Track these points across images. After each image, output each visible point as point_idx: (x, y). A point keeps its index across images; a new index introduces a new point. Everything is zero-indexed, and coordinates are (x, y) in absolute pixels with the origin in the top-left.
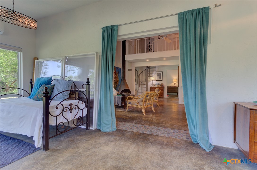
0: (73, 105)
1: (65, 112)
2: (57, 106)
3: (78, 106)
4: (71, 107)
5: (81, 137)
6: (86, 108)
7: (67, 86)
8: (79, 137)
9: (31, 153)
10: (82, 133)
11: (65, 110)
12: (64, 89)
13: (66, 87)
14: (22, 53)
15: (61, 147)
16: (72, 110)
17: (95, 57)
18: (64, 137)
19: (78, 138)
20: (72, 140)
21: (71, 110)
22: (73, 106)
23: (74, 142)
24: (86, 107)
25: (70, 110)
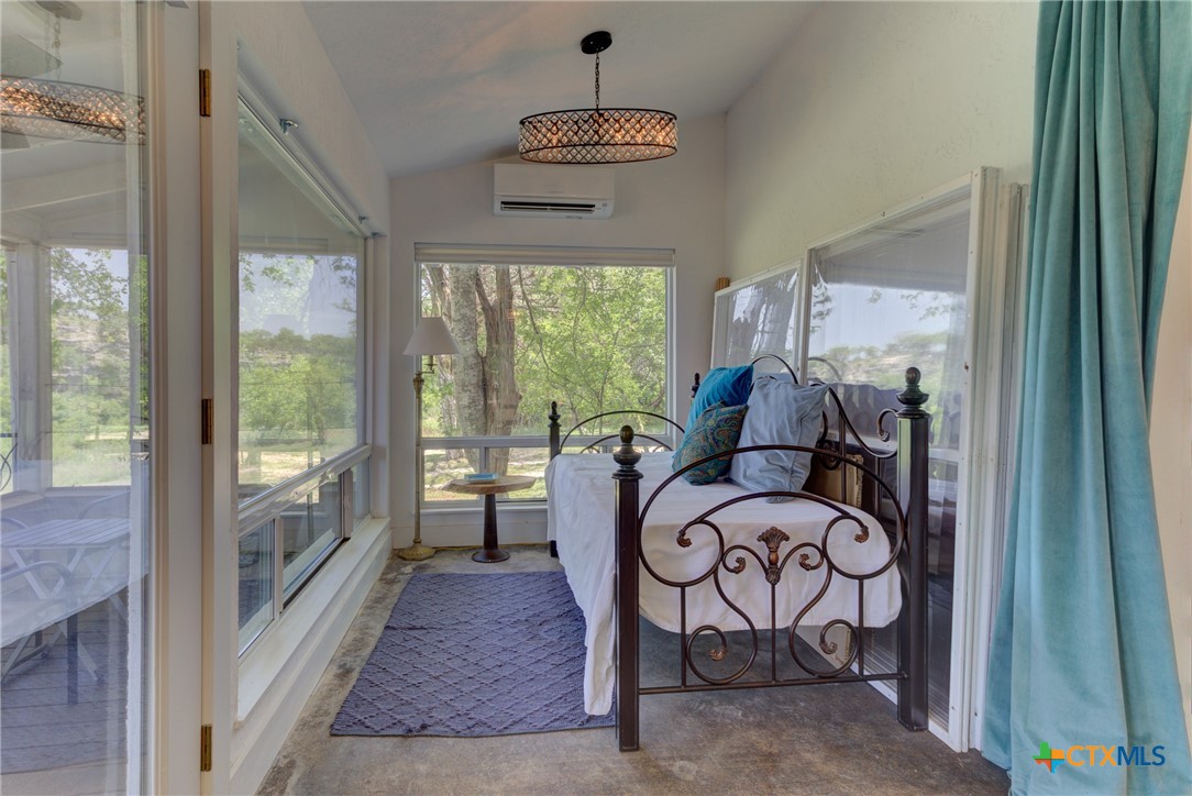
0: (787, 539)
1: (737, 571)
2: (683, 533)
3: (824, 553)
4: (773, 550)
5: (832, 768)
6: (894, 573)
7: (795, 418)
8: (815, 757)
9: (576, 726)
10: (857, 732)
11: (731, 562)
12: (778, 431)
13: (790, 422)
14: (675, 269)
15: (689, 771)
16: (780, 569)
17: (968, 213)
18: (747, 711)
19: (809, 763)
20: (769, 756)
21: (773, 572)
22: (785, 548)
23: (773, 779)
24: (894, 567)
25: (767, 564)
